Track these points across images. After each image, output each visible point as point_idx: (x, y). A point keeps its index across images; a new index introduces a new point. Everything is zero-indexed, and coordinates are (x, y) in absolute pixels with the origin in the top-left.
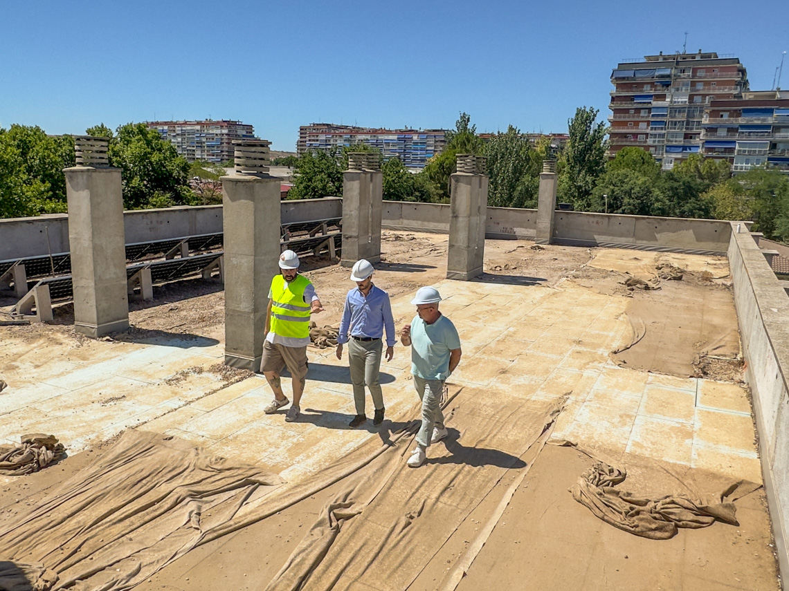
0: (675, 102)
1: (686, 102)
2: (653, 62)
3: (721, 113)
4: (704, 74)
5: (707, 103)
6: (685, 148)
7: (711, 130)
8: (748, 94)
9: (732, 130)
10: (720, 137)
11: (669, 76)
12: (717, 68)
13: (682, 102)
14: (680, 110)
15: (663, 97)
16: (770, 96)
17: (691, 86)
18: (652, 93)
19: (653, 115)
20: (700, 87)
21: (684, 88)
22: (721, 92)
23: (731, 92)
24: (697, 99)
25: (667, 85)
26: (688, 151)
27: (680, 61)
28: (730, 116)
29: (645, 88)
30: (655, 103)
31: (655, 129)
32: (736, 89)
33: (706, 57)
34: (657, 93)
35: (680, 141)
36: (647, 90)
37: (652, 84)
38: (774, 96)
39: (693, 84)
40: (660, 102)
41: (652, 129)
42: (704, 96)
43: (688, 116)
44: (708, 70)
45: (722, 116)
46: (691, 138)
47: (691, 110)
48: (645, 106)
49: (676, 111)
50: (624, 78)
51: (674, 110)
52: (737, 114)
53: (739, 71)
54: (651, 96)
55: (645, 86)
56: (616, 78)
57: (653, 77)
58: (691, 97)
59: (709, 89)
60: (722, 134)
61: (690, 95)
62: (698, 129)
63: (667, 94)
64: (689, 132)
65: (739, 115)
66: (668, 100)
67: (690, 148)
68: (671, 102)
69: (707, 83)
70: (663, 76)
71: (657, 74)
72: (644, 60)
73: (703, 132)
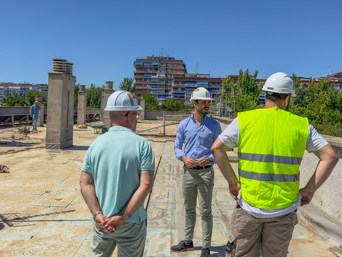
0: (160, 77)
1: (164, 77)
2: (150, 59)
3: (179, 82)
4: (170, 66)
5: (172, 77)
6: (165, 96)
7: (175, 89)
8: (187, 75)
9: (183, 89)
10: (179, 91)
11: (157, 66)
12: (175, 63)
13: (163, 77)
14: (163, 80)
15: (155, 74)
16: (195, 76)
17: (166, 70)
18: (151, 72)
19: (152, 82)
20: (169, 71)
21: (163, 71)
22: (177, 73)
23: (181, 73)
24: (169, 76)
25: (157, 69)
26: (167, 97)
27: (161, 60)
28: (182, 83)
29: (148, 70)
30: (152, 77)
31: (153, 87)
32: (183, 72)
33: (171, 59)
34: (153, 72)
35: (163, 93)
36: (149, 71)
37: (151, 69)
38: (196, 76)
39: (167, 69)
40: (154, 76)
41: (152, 87)
42: (171, 74)
43: (166, 83)
44: (172, 64)
45: (179, 83)
46: (168, 92)
47: (167, 80)
48: (148, 77)
50: (139, 65)
51: (160, 80)
52: (184, 82)
53: (183, 65)
54: (151, 73)
55: (148, 69)
56: (135, 65)
57: (151, 66)
58: (166, 75)
59: (173, 72)
60: (179, 90)
61: (166, 74)
62: (170, 88)
63: (157, 73)
64: (166, 89)
65: (185, 83)
66: (157, 75)
67: (168, 96)
69: (172, 69)
70: (154, 66)
71: (152, 64)
72: (146, 58)
73: (172, 89)
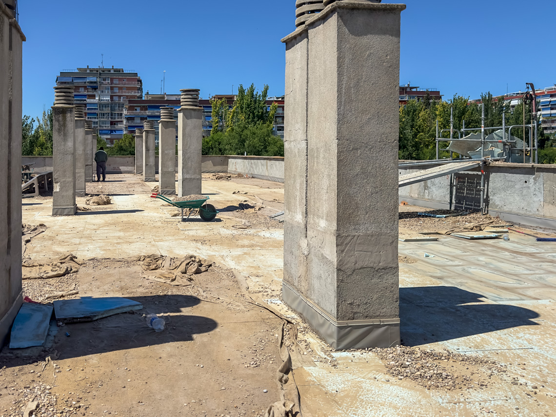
0: (102, 100)
1: (109, 100)
2: (83, 73)
3: (135, 108)
4: (118, 82)
5: (122, 101)
6: (112, 131)
7: (128, 119)
8: (148, 96)
9: (142, 119)
10: (137, 123)
11: (95, 83)
12: (126, 78)
13: (106, 100)
14: (106, 105)
15: (93, 97)
16: (161, 98)
17: (111, 90)
18: (86, 93)
19: (88, 109)
20: (116, 90)
21: (106, 91)
22: (130, 94)
23: (136, 94)
24: (116, 99)
25: (95, 88)
26: (114, 133)
27: (102, 73)
28: (141, 110)
29: (80, 90)
30: (89, 101)
31: (91, 118)
32: (138, 93)
33: (118, 71)
34: (89, 93)
35: (108, 126)
36: (82, 92)
37: (85, 88)
38: (164, 98)
39: (112, 88)
40: (92, 100)
41: (88, 118)
42: (120, 96)
43: (112, 110)
44: (120, 79)
45: (136, 110)
46: (115, 124)
47: (112, 105)
48: (82, 102)
49: (103, 106)
50: (65, 83)
51: (102, 105)
52: (145, 108)
53: (138, 81)
54: (86, 95)
55: (80, 88)
56: (59, 82)
57: (85, 83)
58: (112, 97)
59: (122, 92)
60: (137, 121)
61: (111, 96)
62: (118, 118)
63: (96, 94)
64: (113, 120)
66: (97, 98)
67: (115, 131)
68: (99, 100)
69: (120, 88)
70: (91, 82)
71: (88, 80)
72: (77, 71)
73: (125, 122)
